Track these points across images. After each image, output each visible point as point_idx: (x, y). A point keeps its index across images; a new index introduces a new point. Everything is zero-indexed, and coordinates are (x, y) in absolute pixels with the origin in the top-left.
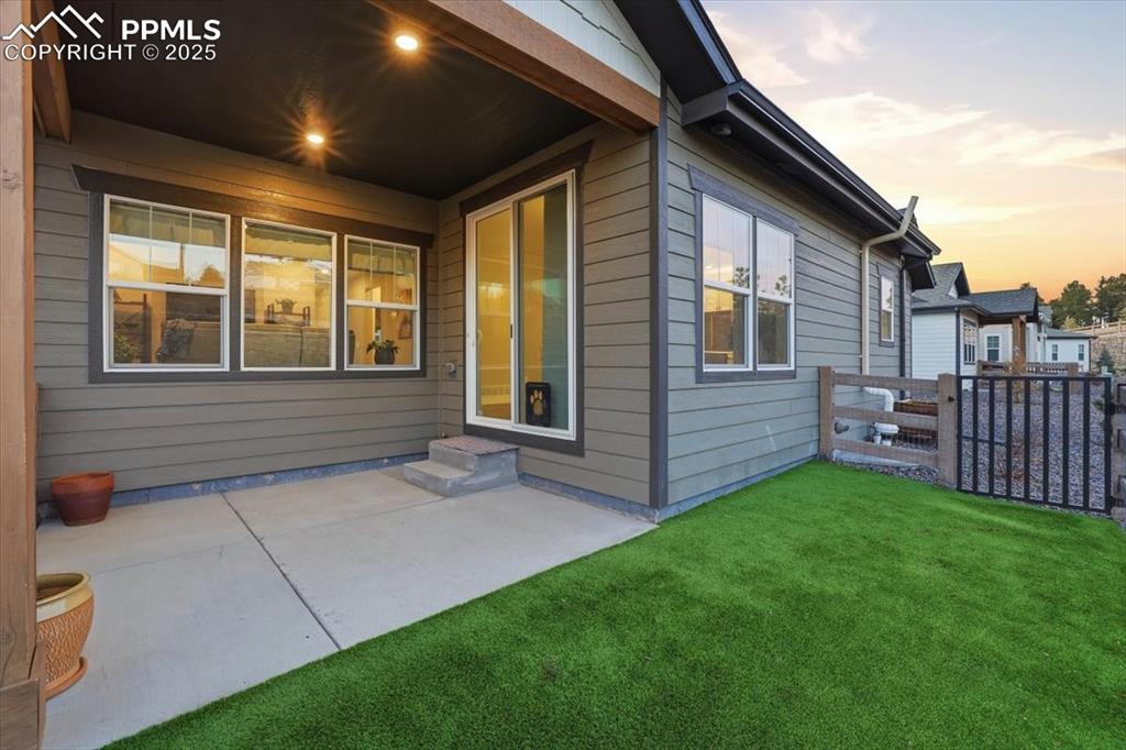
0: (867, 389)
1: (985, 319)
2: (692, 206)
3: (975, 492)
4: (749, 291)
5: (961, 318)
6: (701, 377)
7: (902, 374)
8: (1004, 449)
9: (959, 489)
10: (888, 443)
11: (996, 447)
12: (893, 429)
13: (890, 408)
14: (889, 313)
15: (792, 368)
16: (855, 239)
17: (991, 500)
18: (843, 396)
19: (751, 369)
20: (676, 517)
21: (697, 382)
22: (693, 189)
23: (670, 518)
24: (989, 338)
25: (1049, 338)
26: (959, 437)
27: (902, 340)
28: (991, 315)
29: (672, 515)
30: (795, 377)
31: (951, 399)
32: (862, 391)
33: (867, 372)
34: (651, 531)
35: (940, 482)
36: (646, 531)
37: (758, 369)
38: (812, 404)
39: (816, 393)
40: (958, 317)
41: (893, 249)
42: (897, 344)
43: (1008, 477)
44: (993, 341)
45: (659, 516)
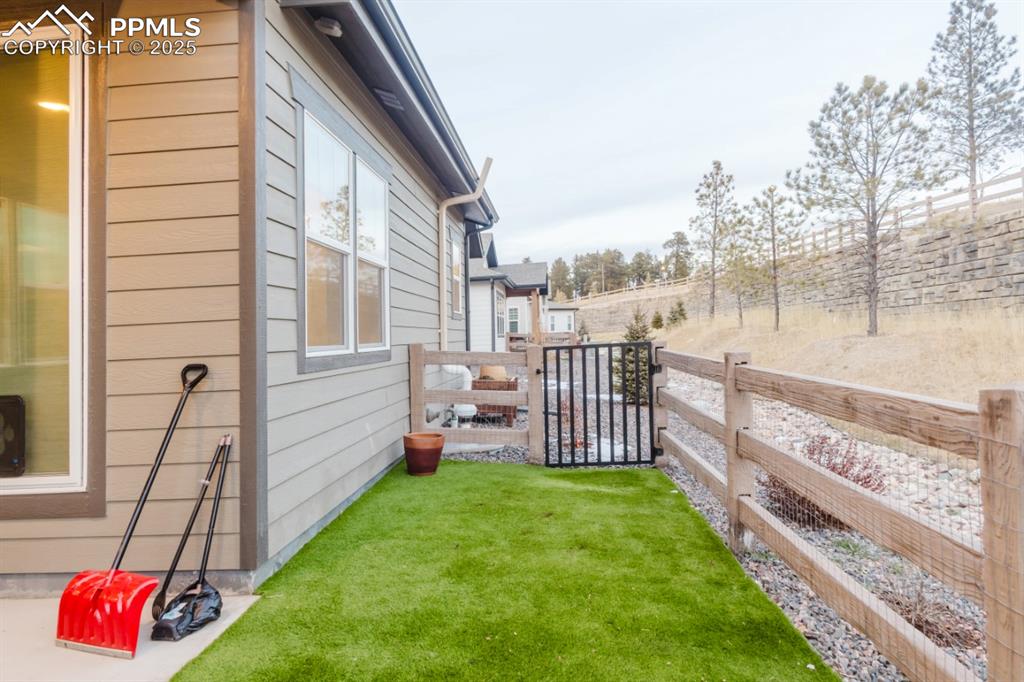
0: (445, 367)
1: (512, 291)
2: (292, 124)
3: (561, 465)
4: (349, 249)
5: (496, 289)
6: (303, 366)
7: (468, 349)
8: (555, 418)
9: (548, 464)
10: (467, 426)
11: (550, 416)
12: (470, 410)
13: (468, 387)
14: (457, 283)
15: (388, 347)
16: (433, 196)
17: (573, 470)
18: (430, 378)
19: (351, 350)
20: (276, 576)
21: (300, 373)
22: (294, 99)
23: (270, 579)
24: (511, 310)
25: (550, 310)
26: (546, 413)
27: (467, 312)
28: (516, 287)
29: (271, 574)
30: (389, 359)
31: (538, 372)
32: (440, 370)
33: (445, 348)
34: (251, 609)
35: (532, 461)
36: (244, 610)
37: (359, 351)
38: (402, 391)
39: (407, 378)
40: (492, 288)
41: (460, 212)
42: (464, 317)
43: (573, 445)
44: (514, 311)
45: (255, 579)
